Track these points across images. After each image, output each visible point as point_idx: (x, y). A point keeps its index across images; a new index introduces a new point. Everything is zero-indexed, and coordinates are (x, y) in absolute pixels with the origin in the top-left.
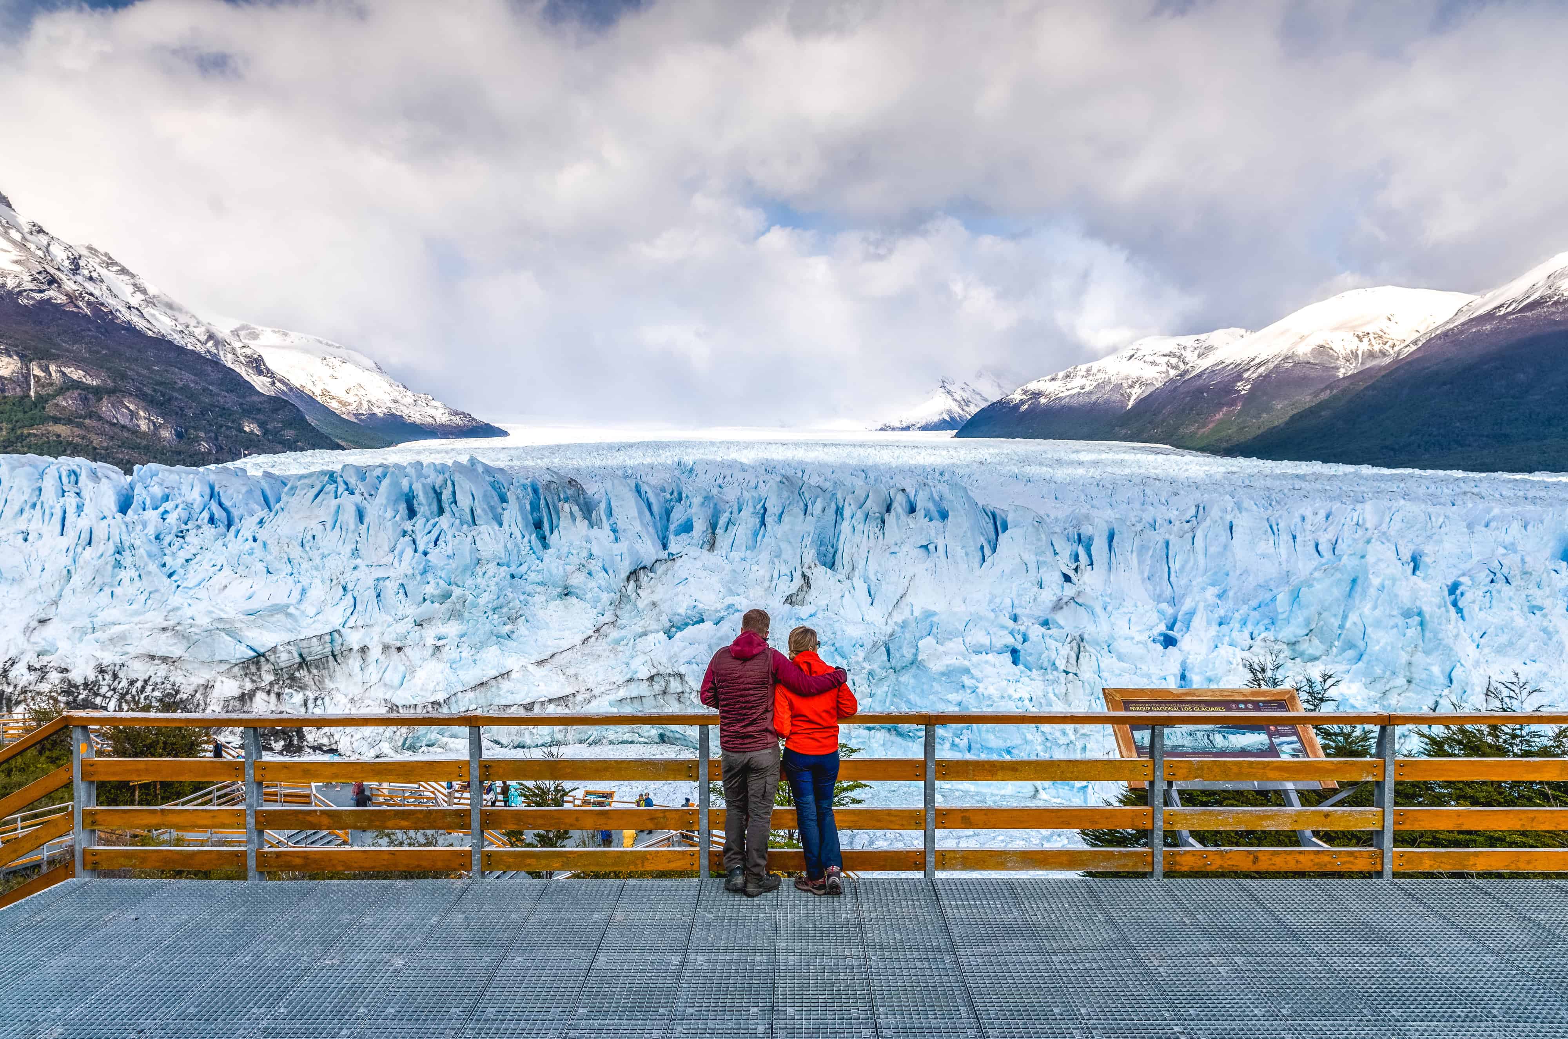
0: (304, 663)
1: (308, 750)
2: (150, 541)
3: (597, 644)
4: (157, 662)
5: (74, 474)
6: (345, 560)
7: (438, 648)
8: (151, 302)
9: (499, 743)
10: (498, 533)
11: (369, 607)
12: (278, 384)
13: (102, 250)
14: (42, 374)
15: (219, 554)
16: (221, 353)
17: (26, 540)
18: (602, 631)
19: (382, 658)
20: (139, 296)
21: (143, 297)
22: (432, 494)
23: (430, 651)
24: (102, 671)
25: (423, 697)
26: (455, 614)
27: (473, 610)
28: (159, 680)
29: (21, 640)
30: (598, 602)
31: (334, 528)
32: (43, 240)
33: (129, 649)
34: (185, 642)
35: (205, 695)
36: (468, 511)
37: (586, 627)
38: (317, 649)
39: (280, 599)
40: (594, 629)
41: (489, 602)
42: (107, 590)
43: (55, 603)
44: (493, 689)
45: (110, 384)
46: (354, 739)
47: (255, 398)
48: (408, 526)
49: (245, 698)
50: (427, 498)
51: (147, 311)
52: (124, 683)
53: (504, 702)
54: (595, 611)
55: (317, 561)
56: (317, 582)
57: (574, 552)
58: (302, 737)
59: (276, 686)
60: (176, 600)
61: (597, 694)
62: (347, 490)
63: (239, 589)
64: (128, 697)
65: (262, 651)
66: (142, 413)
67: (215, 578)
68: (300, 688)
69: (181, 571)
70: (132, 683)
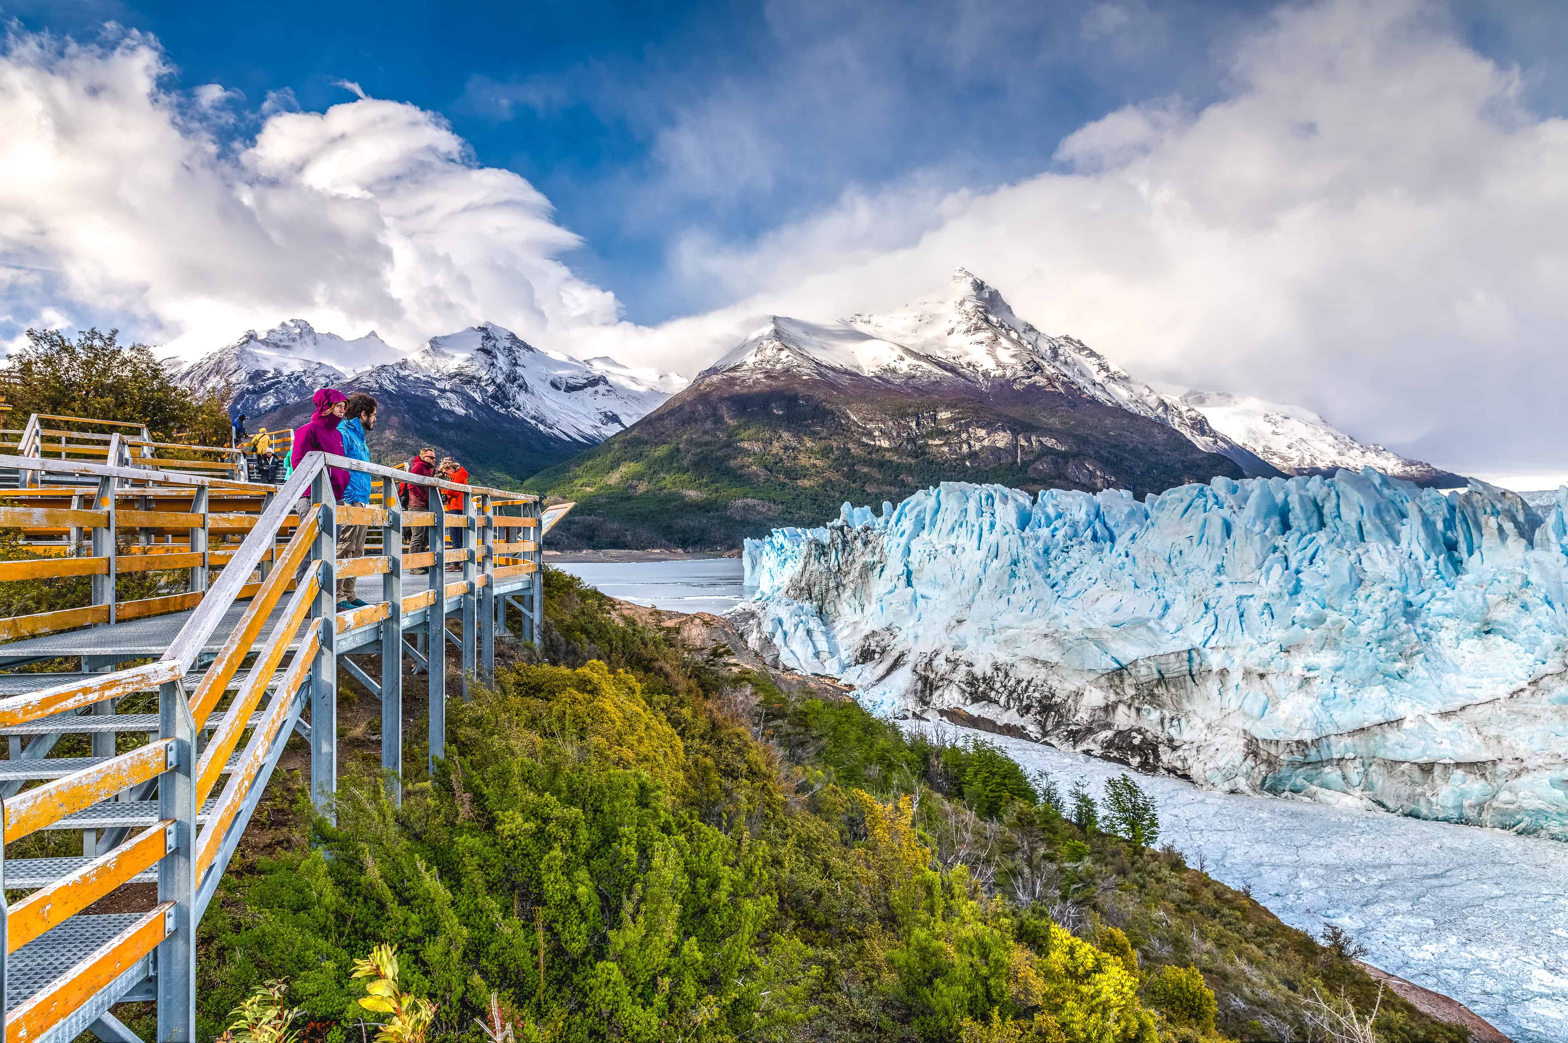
0: (1162, 680)
1: (1163, 771)
2: (1038, 554)
3: (1533, 700)
4: (1038, 665)
5: (990, 496)
6: (1209, 575)
7: (1306, 680)
8: (1112, 378)
9: (1384, 806)
10: (1392, 552)
11: (1231, 627)
12: (1220, 443)
13: (1075, 338)
14: (1026, 444)
15: (1094, 568)
16: (1170, 418)
17: (954, 553)
18: (1541, 684)
19: (1242, 684)
20: (1103, 374)
21: (1105, 374)
22: (1312, 507)
23: (1298, 682)
24: (997, 669)
25: (1286, 733)
26: (1328, 643)
27: (1352, 640)
28: (1039, 683)
29: (943, 635)
30: (1536, 645)
31: (1200, 543)
32: (1032, 336)
33: (1018, 651)
34: (1060, 648)
35: (1076, 702)
36: (1354, 525)
37: (1515, 676)
38: (1175, 667)
39: (1144, 613)
40: (1530, 680)
41: (1372, 631)
42: (1005, 597)
43: (969, 607)
44: (1377, 738)
45: (1075, 449)
46: (1207, 767)
47: (1196, 456)
48: (1280, 542)
49: (1109, 709)
50: (1306, 511)
51: (1111, 386)
52: (1013, 682)
53: (1391, 756)
54: (1532, 657)
55: (1181, 576)
56: (1181, 597)
57: (1503, 579)
58: (1157, 757)
59: (1137, 701)
60: (1058, 608)
61: (1530, 767)
62: (1217, 503)
63: (1109, 602)
64: (1015, 695)
65: (1124, 663)
66: (1098, 473)
67: (1090, 590)
68: (1158, 705)
69: (1062, 583)
70: (1019, 682)
